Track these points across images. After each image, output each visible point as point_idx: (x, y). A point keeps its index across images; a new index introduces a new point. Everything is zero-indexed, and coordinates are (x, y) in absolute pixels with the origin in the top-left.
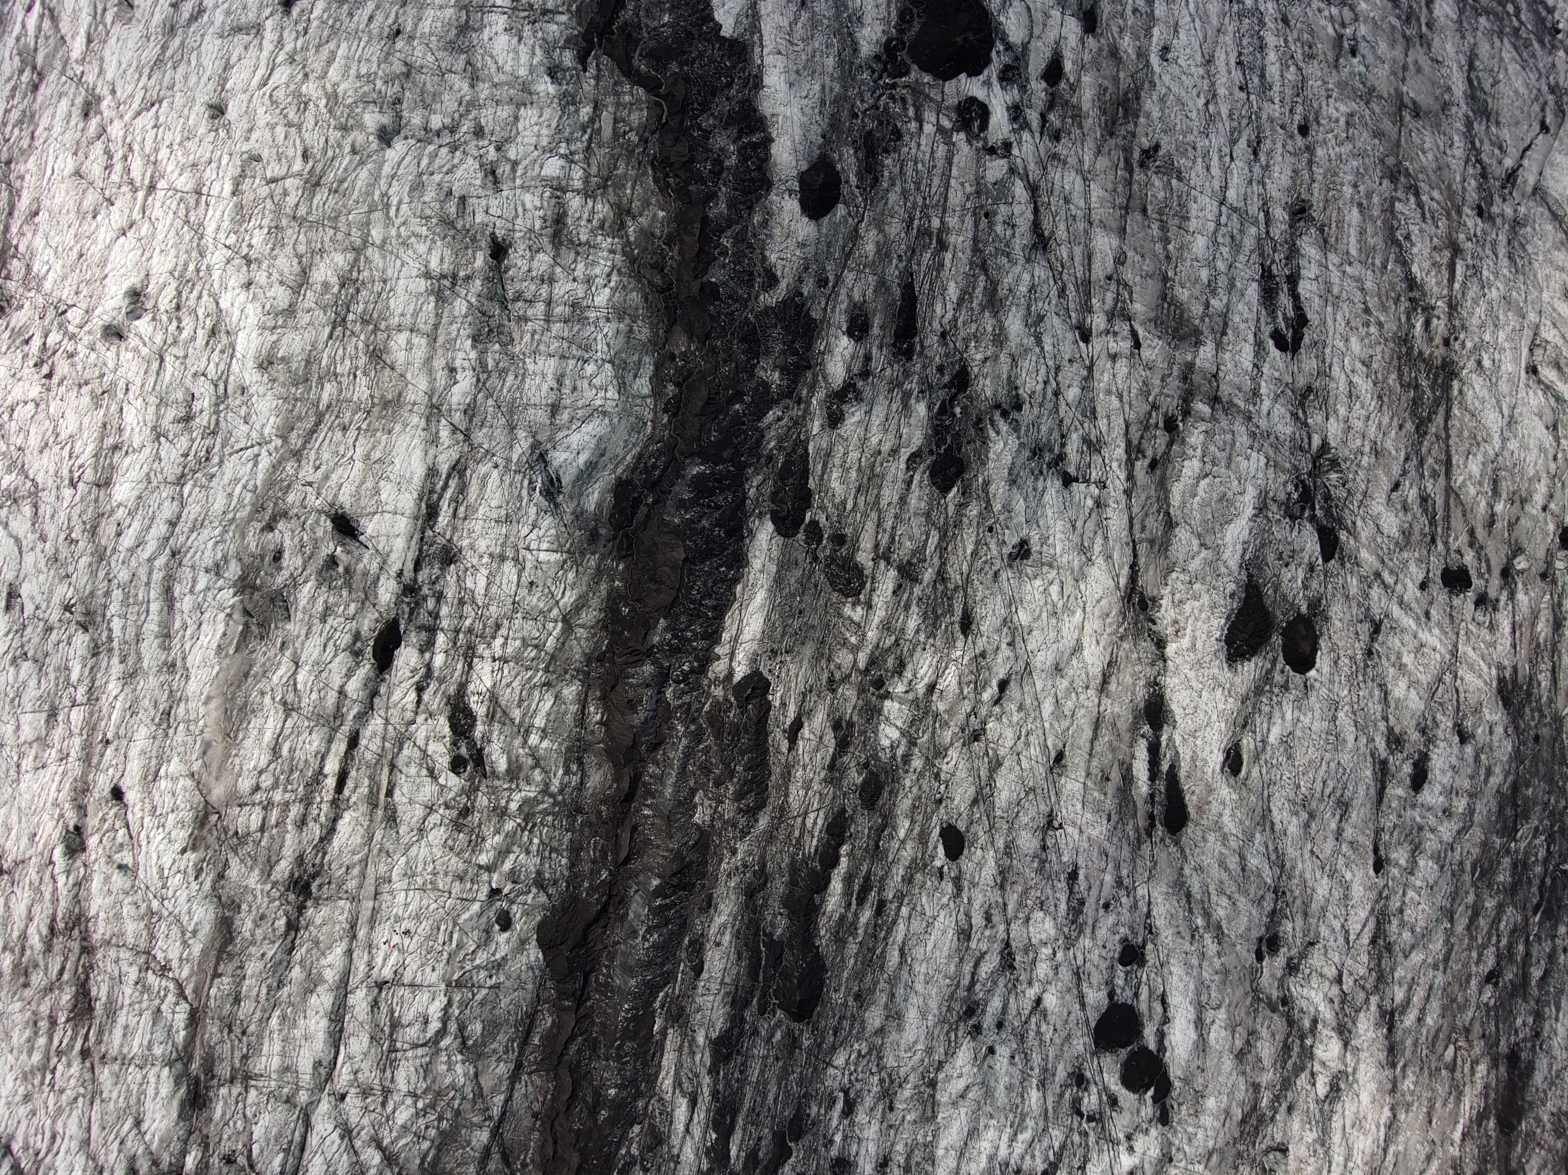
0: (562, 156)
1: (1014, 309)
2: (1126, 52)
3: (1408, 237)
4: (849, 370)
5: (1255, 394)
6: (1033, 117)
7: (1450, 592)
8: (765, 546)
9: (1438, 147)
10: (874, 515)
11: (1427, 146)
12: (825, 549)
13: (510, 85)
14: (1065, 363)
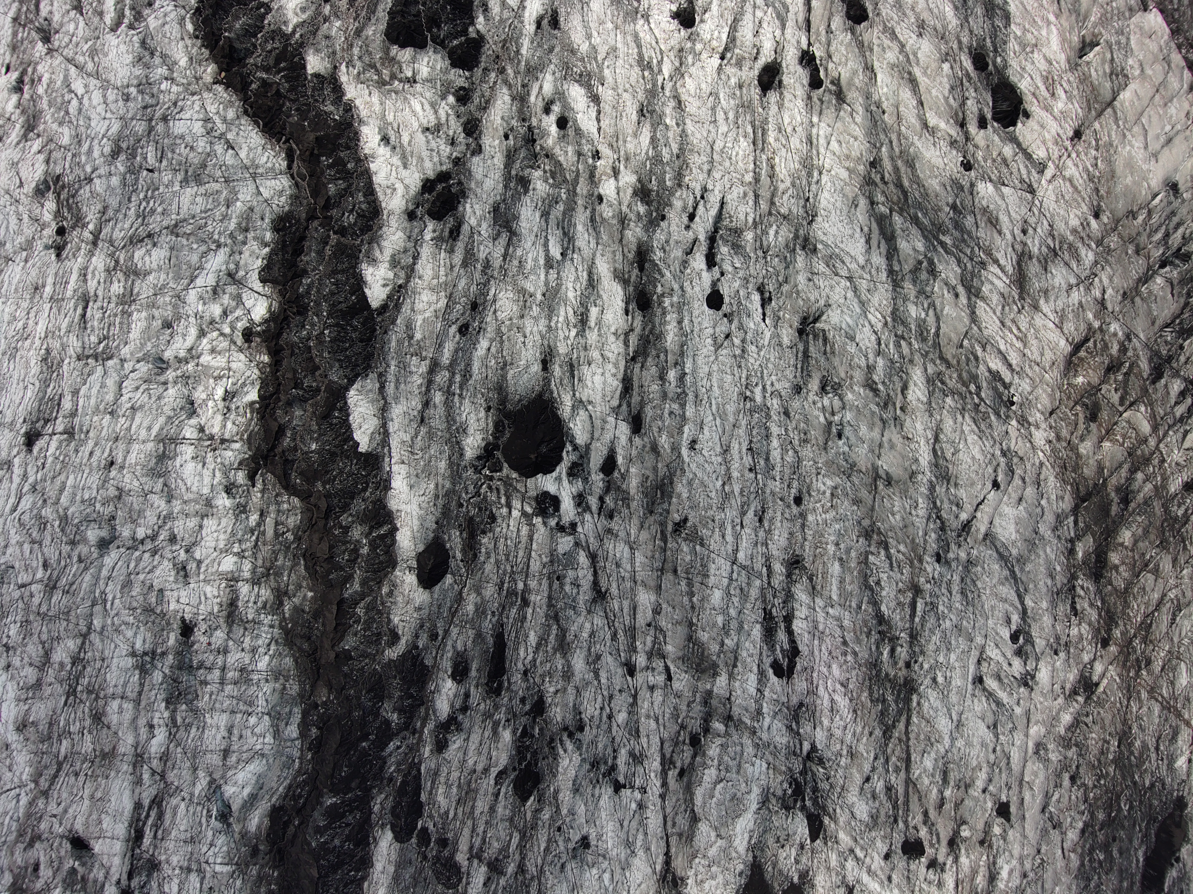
0: (235, 554)
1: (578, 651)
2: (663, 447)
3: (878, 583)
4: (452, 706)
5: (759, 712)
6: (593, 502)
7: (909, 858)
8: (385, 852)
9: (905, 509)
10: (469, 823)
11: (896, 509)
12: (432, 850)
13: (196, 502)
14: (616, 693)
